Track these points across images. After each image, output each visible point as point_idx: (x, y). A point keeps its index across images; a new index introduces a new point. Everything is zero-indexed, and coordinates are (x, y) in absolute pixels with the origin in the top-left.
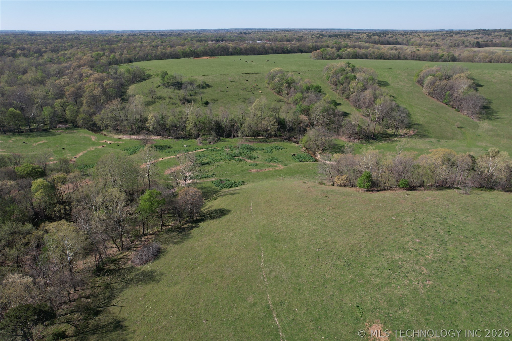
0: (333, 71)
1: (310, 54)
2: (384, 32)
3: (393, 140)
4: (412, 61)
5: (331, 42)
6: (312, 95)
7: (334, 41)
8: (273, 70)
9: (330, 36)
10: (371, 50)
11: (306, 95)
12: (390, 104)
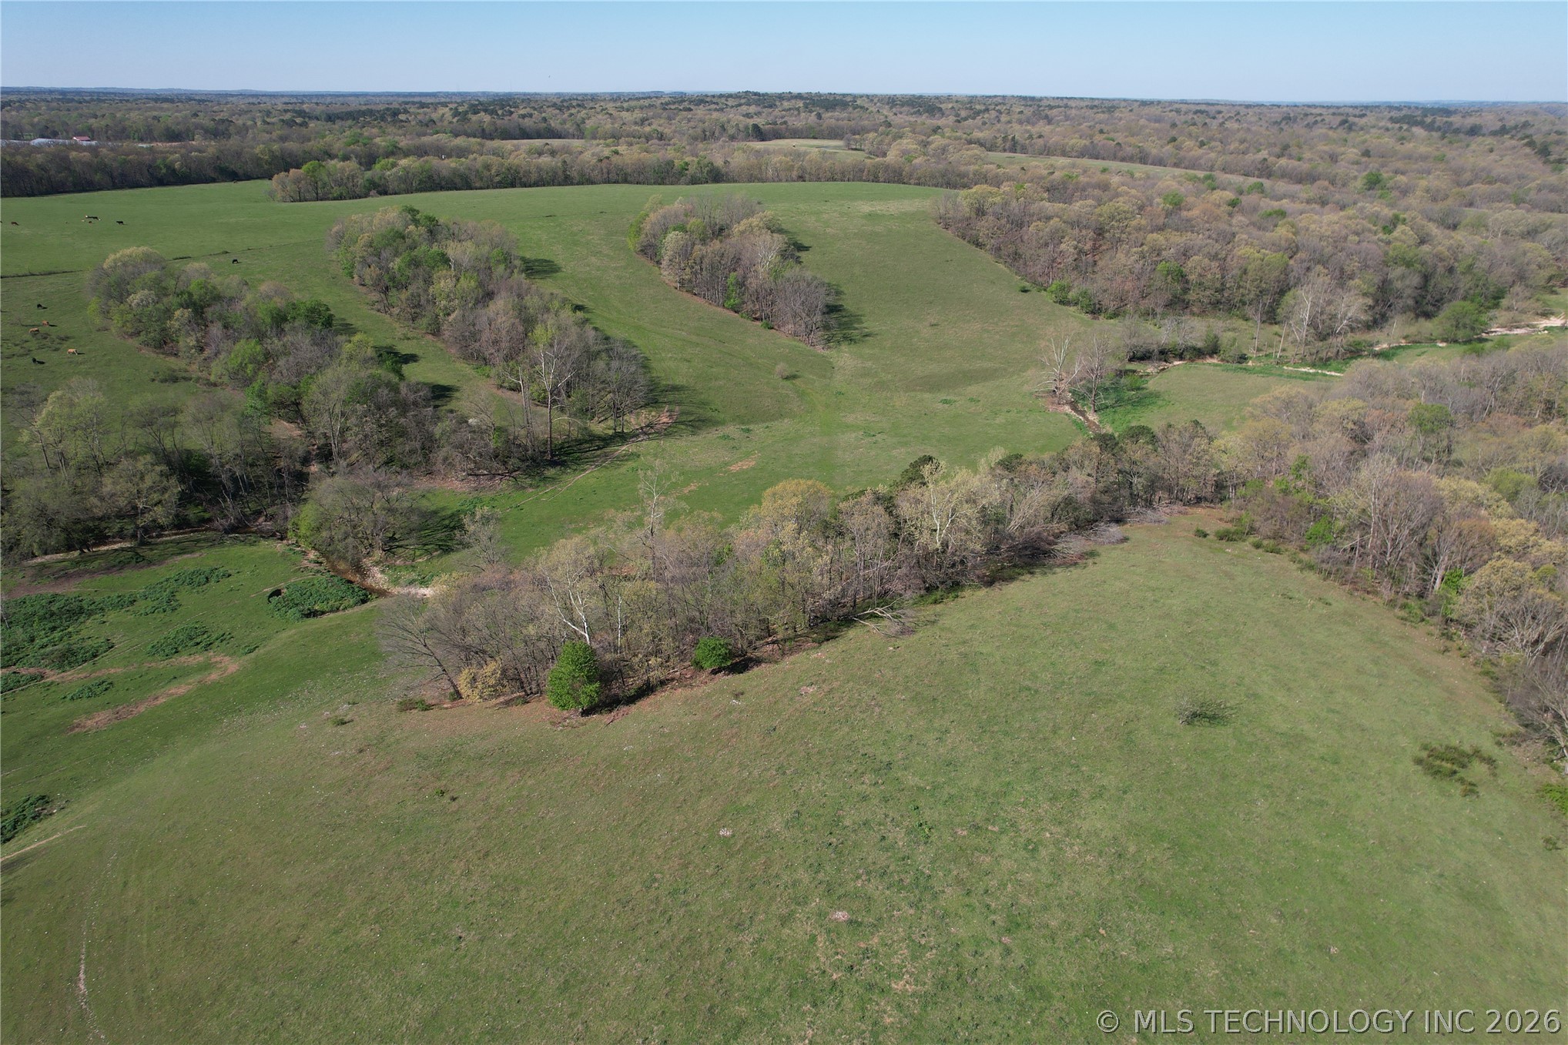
0: (361, 243)
1: (266, 182)
2: (502, 100)
3: (616, 454)
4: (606, 186)
5: (337, 138)
6: (300, 340)
7: (348, 133)
8: (112, 257)
9: (330, 118)
10: (475, 159)
11: (275, 344)
12: (580, 337)
